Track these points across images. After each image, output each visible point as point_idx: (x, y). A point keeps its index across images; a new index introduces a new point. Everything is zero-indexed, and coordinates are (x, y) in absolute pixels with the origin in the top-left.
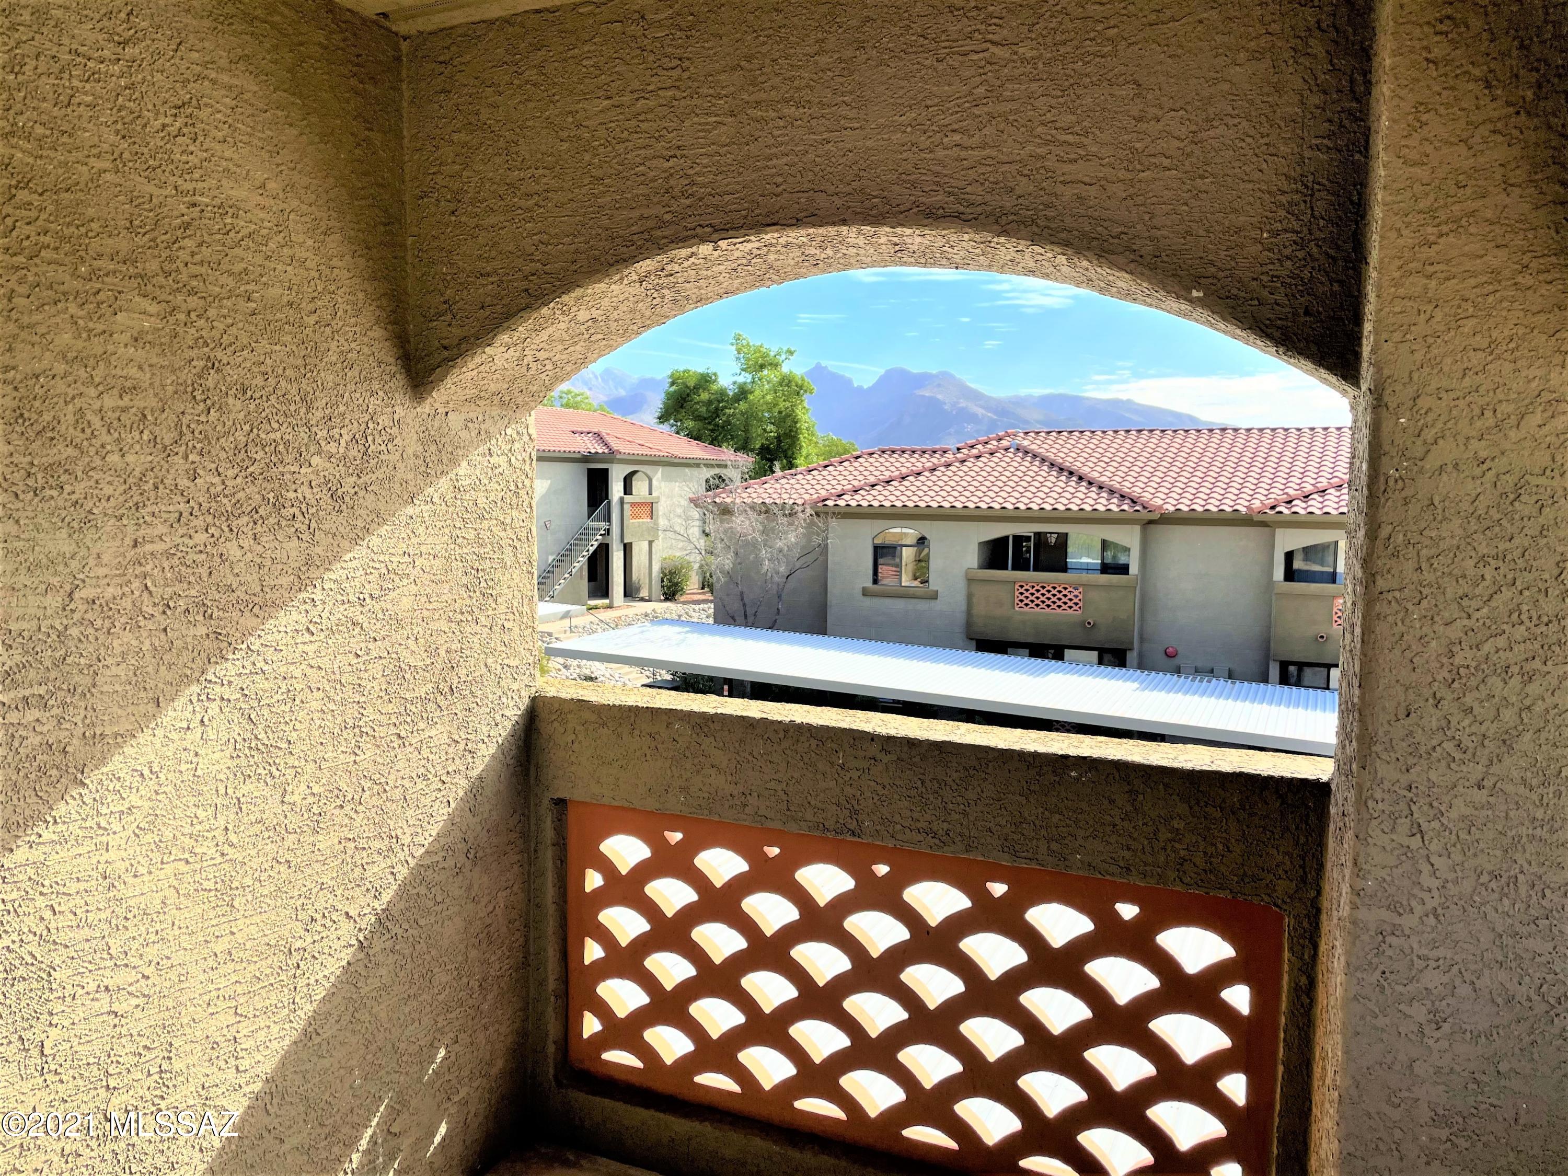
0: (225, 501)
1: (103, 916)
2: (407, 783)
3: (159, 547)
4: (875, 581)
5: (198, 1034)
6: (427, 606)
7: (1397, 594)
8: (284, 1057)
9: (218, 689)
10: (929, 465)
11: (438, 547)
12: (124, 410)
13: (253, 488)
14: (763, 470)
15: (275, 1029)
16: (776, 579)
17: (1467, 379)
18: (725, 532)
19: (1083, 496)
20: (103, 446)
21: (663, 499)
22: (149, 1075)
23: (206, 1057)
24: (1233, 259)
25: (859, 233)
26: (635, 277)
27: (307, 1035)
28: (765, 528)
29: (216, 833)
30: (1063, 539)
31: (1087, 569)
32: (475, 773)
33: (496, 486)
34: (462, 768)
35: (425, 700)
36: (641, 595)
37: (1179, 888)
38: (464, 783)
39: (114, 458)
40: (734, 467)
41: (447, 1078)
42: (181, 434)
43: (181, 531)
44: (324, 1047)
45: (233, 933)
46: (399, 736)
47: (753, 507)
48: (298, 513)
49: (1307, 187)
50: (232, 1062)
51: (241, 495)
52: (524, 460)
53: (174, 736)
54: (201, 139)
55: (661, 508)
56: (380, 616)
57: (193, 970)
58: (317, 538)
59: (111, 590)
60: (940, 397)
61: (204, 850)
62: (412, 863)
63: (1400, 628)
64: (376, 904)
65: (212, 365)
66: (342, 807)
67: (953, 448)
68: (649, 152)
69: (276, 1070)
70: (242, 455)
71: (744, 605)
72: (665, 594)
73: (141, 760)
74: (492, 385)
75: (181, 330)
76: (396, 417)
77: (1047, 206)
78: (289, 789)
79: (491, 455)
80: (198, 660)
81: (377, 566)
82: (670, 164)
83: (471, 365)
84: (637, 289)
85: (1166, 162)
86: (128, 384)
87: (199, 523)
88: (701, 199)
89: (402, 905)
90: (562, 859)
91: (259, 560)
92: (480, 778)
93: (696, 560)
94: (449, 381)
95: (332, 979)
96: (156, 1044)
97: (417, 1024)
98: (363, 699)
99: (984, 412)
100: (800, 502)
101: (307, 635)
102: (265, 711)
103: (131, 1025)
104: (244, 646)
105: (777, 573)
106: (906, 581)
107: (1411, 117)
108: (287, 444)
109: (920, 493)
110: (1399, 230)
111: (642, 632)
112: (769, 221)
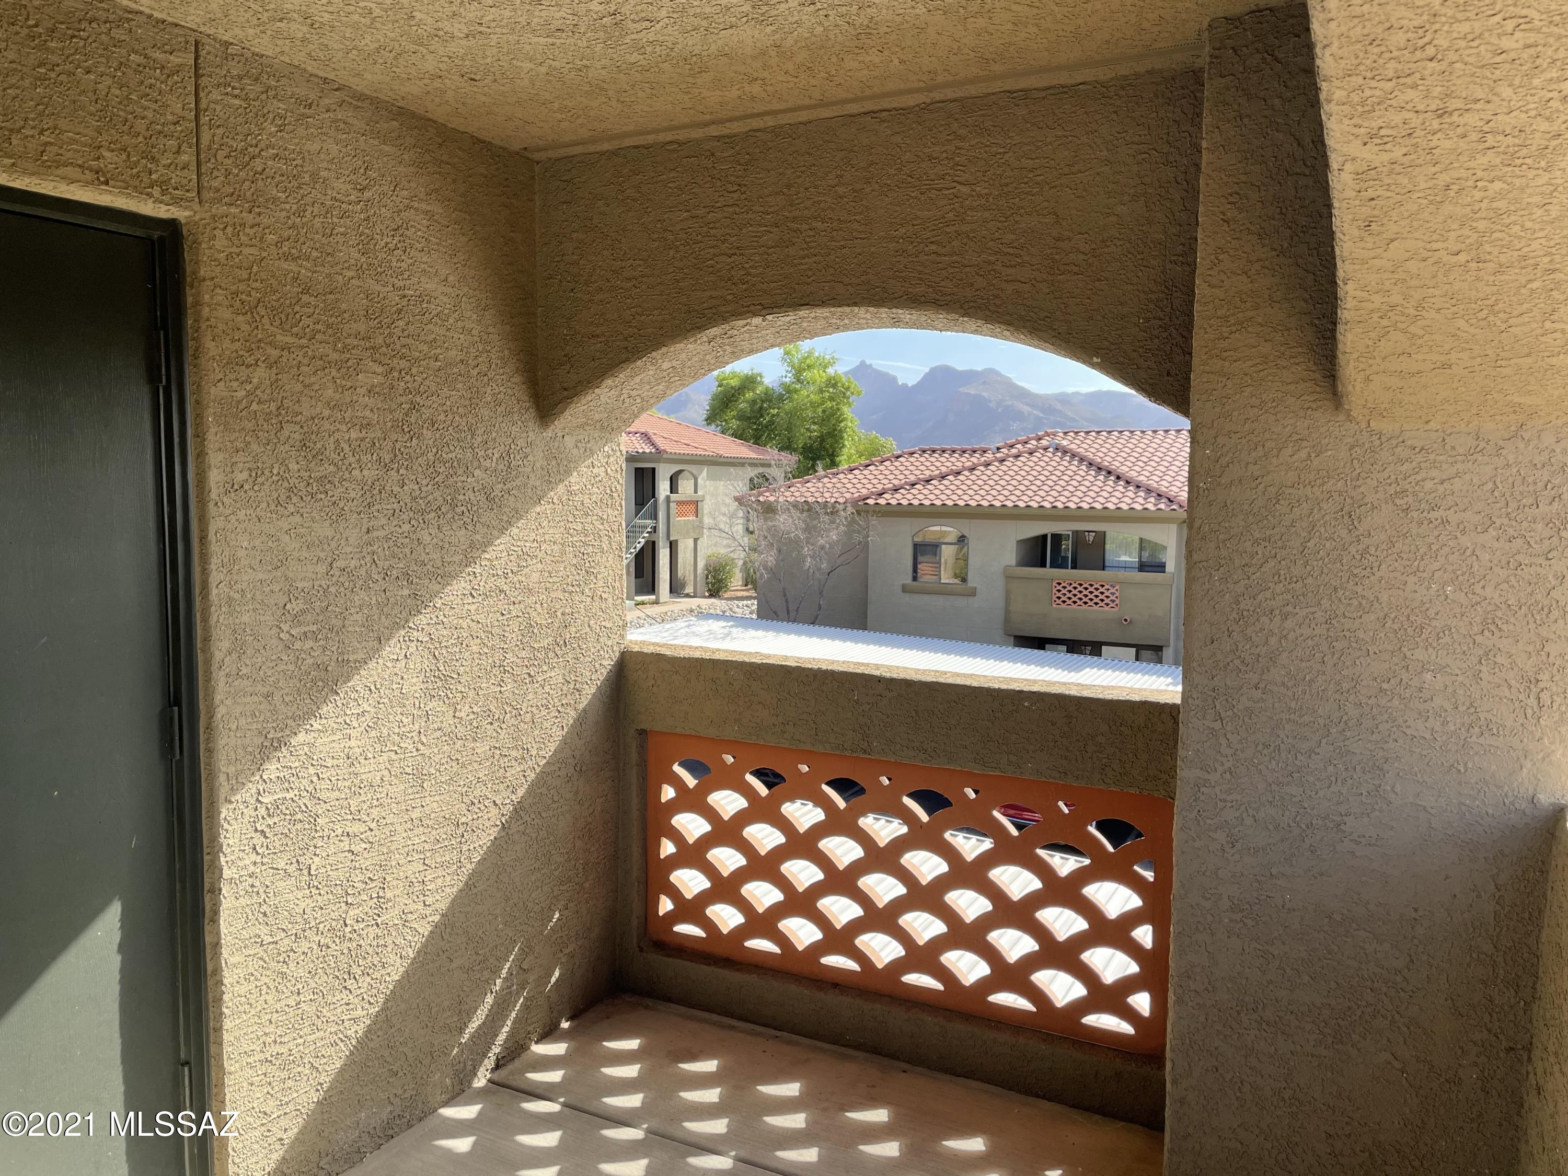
0: (421, 501)
1: (347, 784)
2: (534, 709)
3: (381, 533)
4: (915, 578)
5: (401, 874)
6: (549, 579)
7: (1205, 563)
8: (453, 900)
9: (415, 633)
10: (968, 464)
11: (557, 536)
12: (363, 440)
13: (438, 492)
14: (805, 470)
15: (448, 878)
16: (817, 575)
17: (1247, 425)
18: (769, 530)
19: (1120, 495)
20: (350, 465)
21: (708, 498)
22: (371, 898)
23: (405, 892)
24: (1120, 336)
25: (867, 311)
26: (705, 339)
27: (469, 886)
28: (807, 525)
29: (414, 734)
30: (1101, 538)
31: (1125, 567)
32: (581, 707)
33: (597, 490)
34: (572, 702)
35: (547, 649)
36: (686, 591)
37: (1103, 787)
38: (573, 713)
39: (356, 473)
40: (778, 466)
41: (560, 934)
42: (395, 456)
43: (395, 523)
44: (479, 897)
45: (423, 806)
46: (529, 674)
47: (795, 505)
48: (465, 510)
49: (1168, 289)
50: (422, 898)
51: (430, 497)
52: (616, 471)
53: (389, 664)
54: (408, 250)
55: (707, 507)
56: (518, 586)
57: (399, 828)
58: (477, 528)
59: (353, 562)
60: (985, 394)
61: (406, 745)
62: (538, 770)
63: (1207, 586)
64: (514, 797)
65: (414, 407)
66: (491, 724)
67: (993, 447)
68: (716, 251)
69: (448, 909)
70: (431, 470)
71: (787, 601)
72: (709, 590)
73: (370, 680)
74: (597, 415)
75: (396, 383)
76: (529, 440)
77: (996, 296)
78: (459, 707)
79: (593, 467)
80: (403, 613)
81: (516, 549)
82: (732, 259)
83: (584, 402)
84: (706, 347)
85: (1076, 269)
86: (364, 422)
87: (405, 517)
88: (754, 285)
89: (530, 800)
90: (644, 778)
91: (441, 544)
92: (584, 710)
93: (739, 557)
94: (567, 413)
95: (485, 848)
96: (376, 877)
97: (540, 890)
98: (506, 646)
99: (1030, 409)
100: (841, 500)
101: (470, 598)
102: (444, 651)
103: (361, 862)
104: (431, 604)
105: (819, 569)
106: (946, 578)
107: (1212, 257)
108: (459, 461)
109: (960, 492)
110: (1205, 329)
111: (689, 626)
112: (802, 302)
